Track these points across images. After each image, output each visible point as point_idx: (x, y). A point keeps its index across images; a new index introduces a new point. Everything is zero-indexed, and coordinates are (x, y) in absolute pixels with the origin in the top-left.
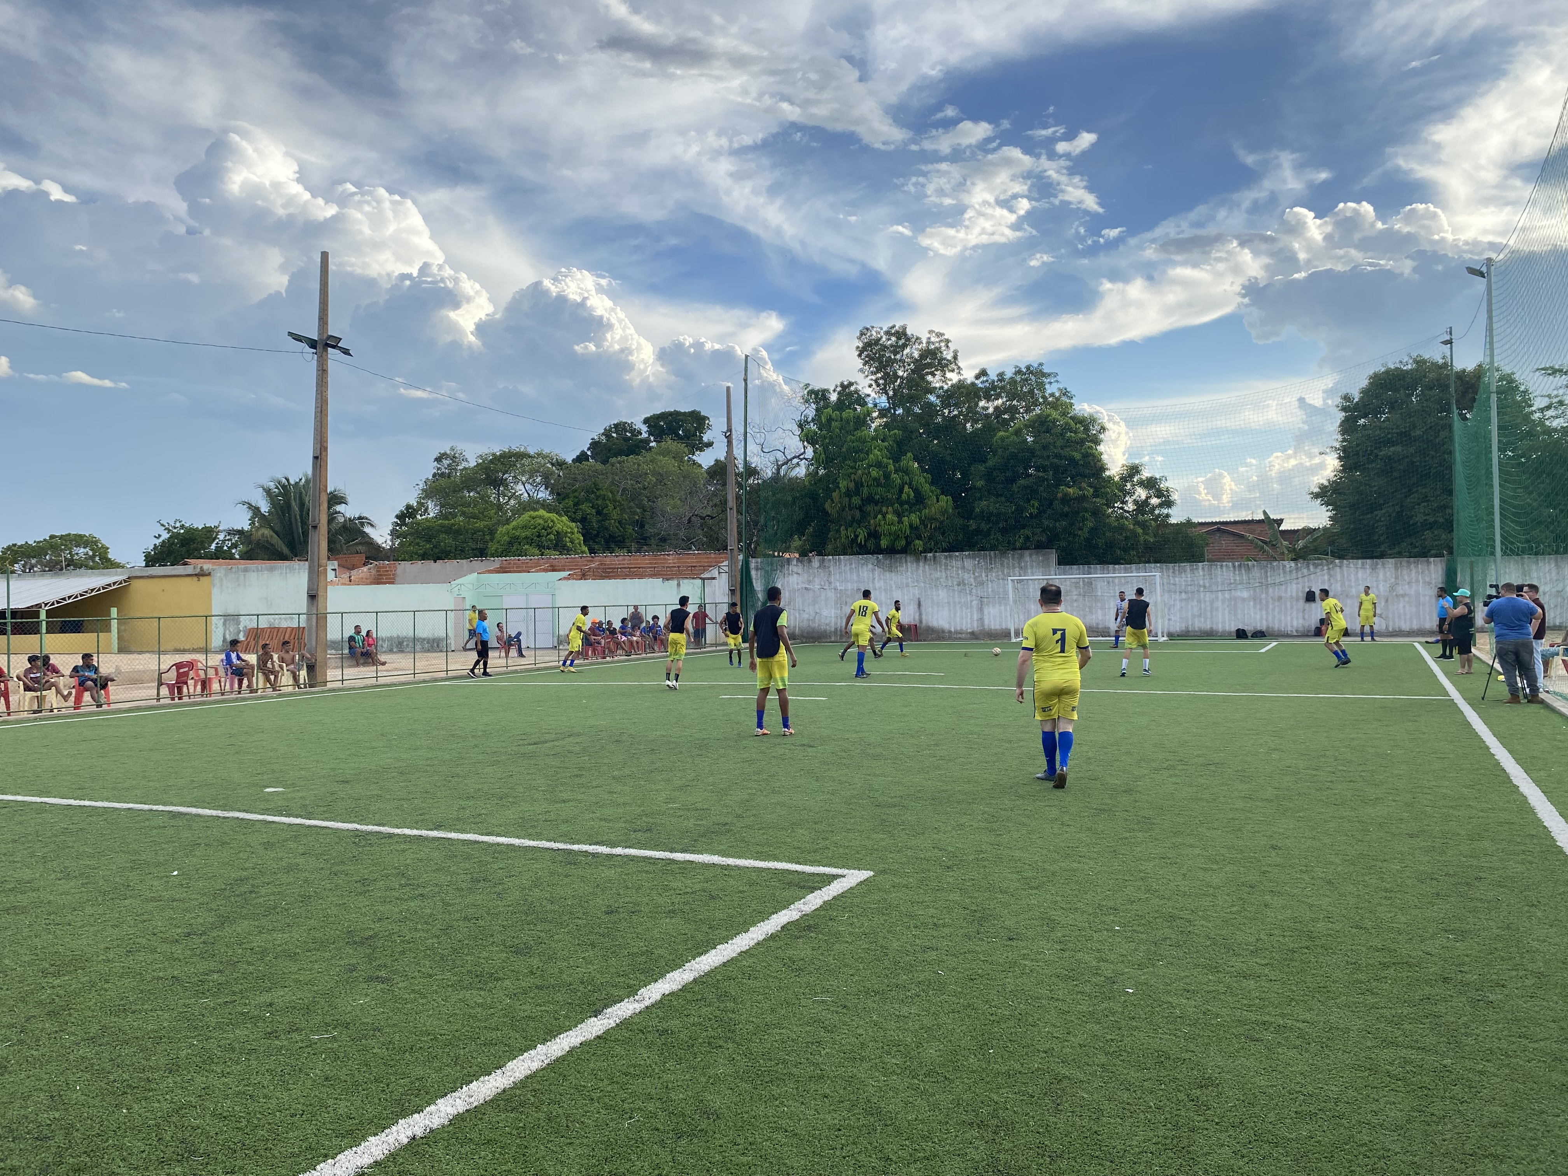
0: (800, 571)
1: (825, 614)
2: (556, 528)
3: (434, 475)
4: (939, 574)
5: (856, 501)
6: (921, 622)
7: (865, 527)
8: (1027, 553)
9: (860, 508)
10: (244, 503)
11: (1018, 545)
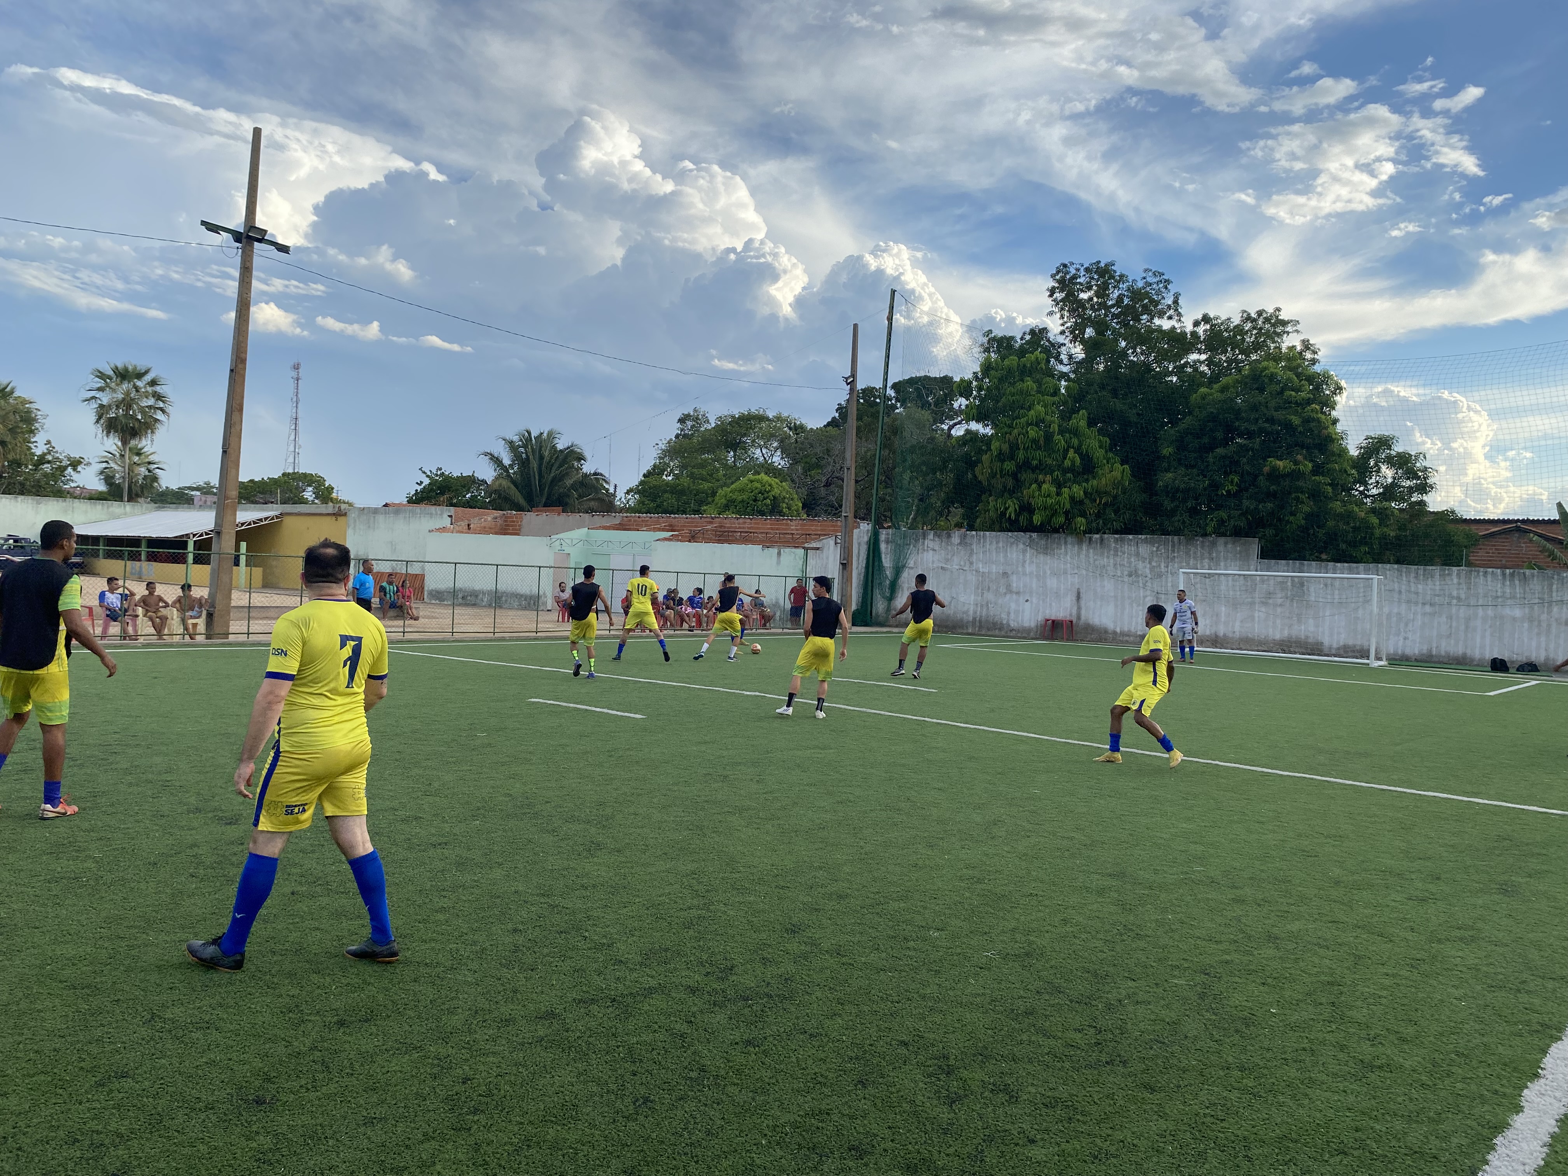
0: (937, 548)
1: (962, 599)
2: (773, 493)
3: (677, 436)
4: (1106, 560)
5: (1009, 466)
6: (1079, 618)
7: (1017, 499)
8: (1221, 540)
9: (1015, 476)
10: (486, 454)
11: (1209, 529)
